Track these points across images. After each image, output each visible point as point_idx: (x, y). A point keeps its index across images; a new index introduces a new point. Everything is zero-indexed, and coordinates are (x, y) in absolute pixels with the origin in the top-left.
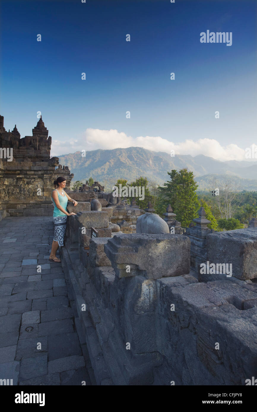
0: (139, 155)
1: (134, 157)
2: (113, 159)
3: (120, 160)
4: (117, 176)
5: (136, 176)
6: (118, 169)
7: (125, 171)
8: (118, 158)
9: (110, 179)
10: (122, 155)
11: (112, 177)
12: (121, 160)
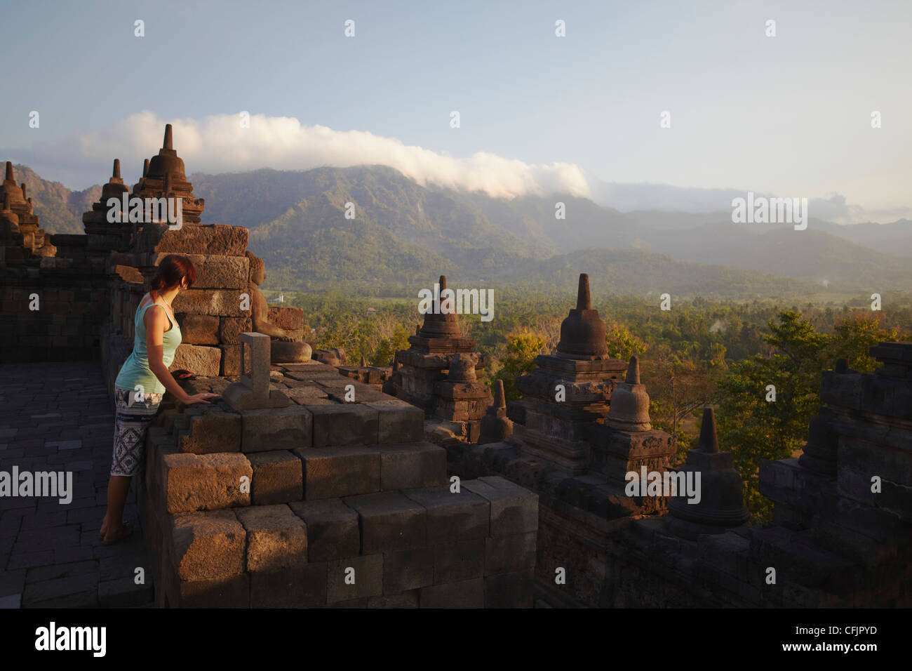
0: (385, 189)
1: (370, 193)
2: (307, 199)
3: (329, 202)
4: (322, 252)
5: (379, 253)
6: (323, 230)
7: (344, 236)
8: (324, 196)
9: (299, 262)
10: (333, 187)
11: (304, 255)
12: (333, 204)
